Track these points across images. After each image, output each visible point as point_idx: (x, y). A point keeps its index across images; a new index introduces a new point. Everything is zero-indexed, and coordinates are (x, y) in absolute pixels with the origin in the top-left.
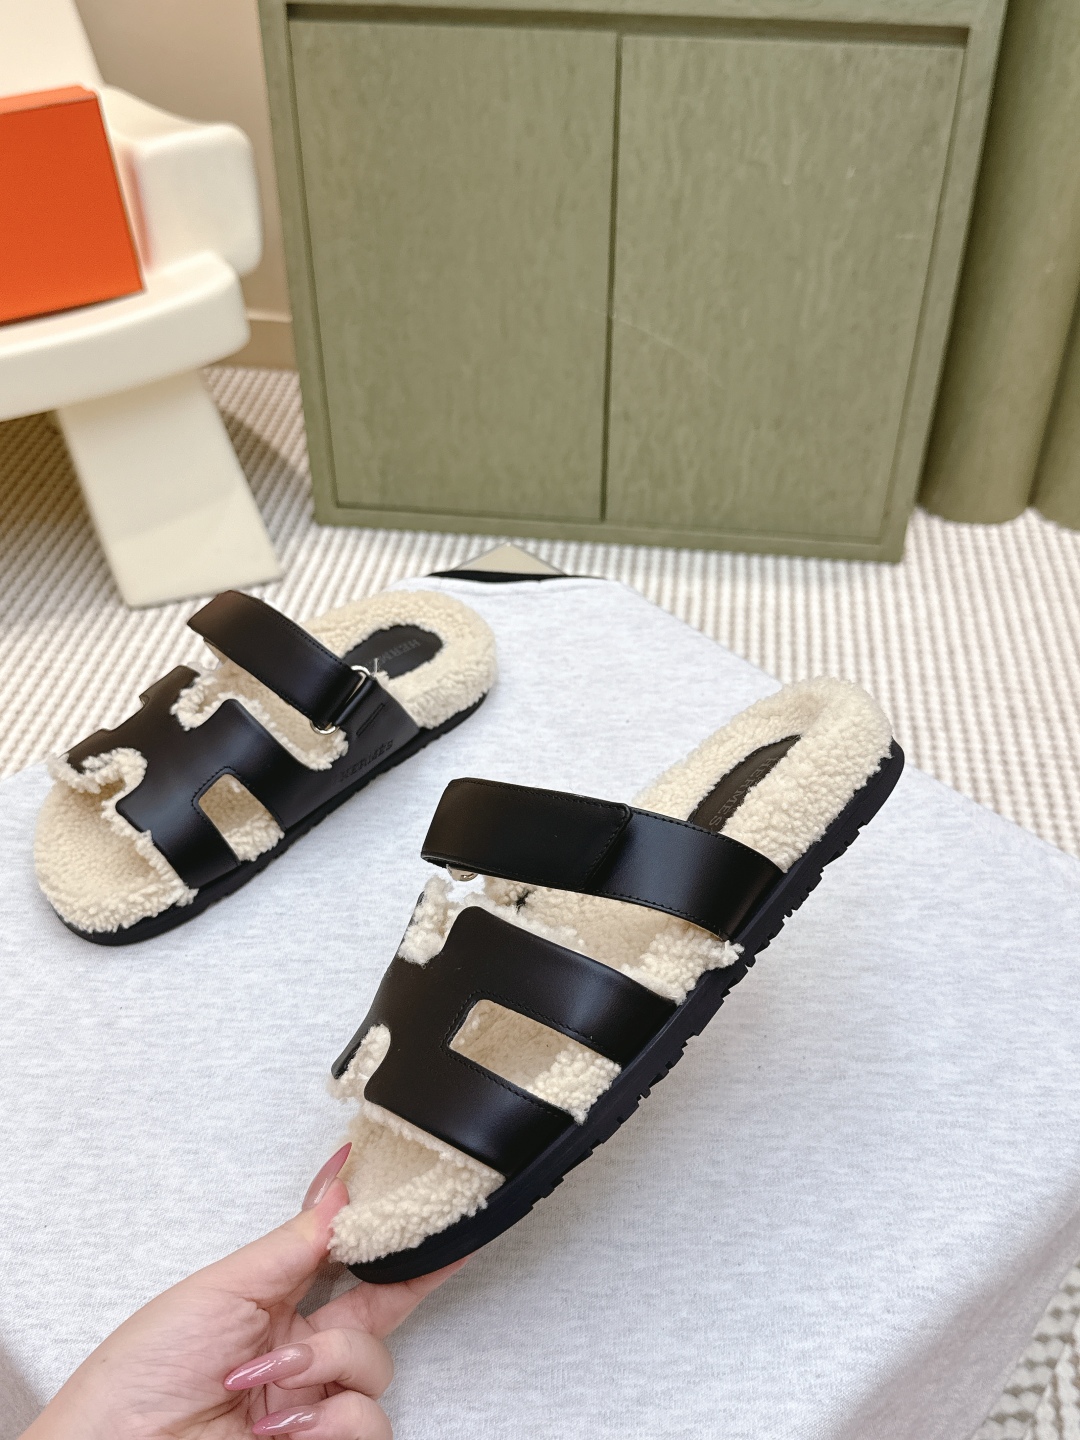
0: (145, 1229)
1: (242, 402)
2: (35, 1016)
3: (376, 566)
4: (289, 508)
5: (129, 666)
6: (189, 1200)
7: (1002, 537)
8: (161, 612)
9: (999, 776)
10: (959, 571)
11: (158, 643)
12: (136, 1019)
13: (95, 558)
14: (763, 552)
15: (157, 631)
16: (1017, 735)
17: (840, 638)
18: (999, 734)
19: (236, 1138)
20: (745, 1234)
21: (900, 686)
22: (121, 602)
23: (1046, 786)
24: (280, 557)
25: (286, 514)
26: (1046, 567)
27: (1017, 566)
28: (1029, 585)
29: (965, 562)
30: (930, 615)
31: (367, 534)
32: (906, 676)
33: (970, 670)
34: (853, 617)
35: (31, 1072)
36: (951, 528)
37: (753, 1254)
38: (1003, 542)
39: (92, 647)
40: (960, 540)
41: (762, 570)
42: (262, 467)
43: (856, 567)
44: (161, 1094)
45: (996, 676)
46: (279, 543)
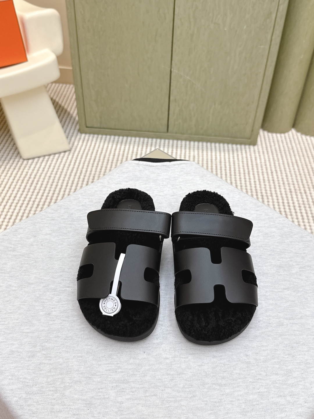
0: (68, 384)
1: (55, 94)
2: (25, 312)
3: (99, 146)
4: (71, 127)
5: (25, 177)
6: (81, 374)
7: (285, 136)
8: (33, 161)
9: (288, 210)
10: (273, 147)
11: (33, 170)
12: (58, 312)
13: (12, 143)
14: (215, 142)
15: (33, 166)
16: (292, 198)
17: (239, 168)
18: (287, 197)
19: (94, 352)
20: (259, 379)
21: (257, 183)
22: (21, 157)
23: (301, 213)
24: (69, 143)
25: (70, 129)
26: (298, 146)
27: (290, 146)
28: (293, 151)
29: (275, 145)
30: (265, 160)
31: (96, 136)
32: (259, 179)
33: (278, 178)
34: (243, 162)
35: (25, 331)
36: (270, 134)
37: (262, 385)
38: (285, 138)
39: (13, 172)
40: (273, 138)
41: (215, 147)
42: (62, 114)
43: (243, 146)
44: (68, 337)
45: (285, 180)
46: (69, 138)
